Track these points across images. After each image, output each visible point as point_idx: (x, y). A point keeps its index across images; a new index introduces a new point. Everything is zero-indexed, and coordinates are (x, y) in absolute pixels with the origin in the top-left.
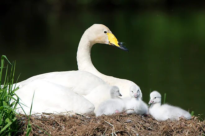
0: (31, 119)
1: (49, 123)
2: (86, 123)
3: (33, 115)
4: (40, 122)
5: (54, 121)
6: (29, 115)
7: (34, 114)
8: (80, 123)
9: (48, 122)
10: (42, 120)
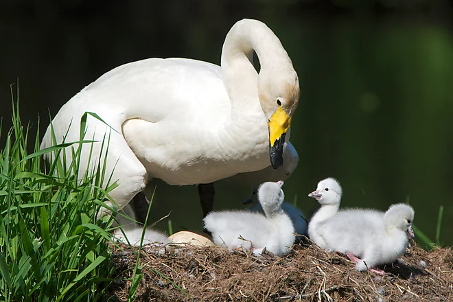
0: (141, 256)
1: (181, 265)
2: (263, 267)
3: (146, 246)
4: (162, 262)
5: (193, 260)
6: (139, 244)
7: (149, 245)
8: (250, 268)
9: (179, 262)
10: (166, 258)
